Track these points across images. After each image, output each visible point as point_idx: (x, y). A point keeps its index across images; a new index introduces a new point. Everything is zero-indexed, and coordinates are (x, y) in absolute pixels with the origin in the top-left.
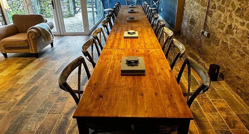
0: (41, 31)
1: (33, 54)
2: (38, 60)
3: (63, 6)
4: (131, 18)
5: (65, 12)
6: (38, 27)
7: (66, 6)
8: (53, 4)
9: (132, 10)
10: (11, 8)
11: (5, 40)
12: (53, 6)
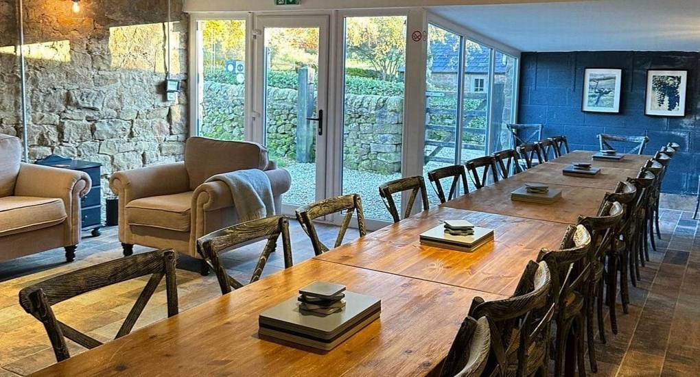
0: (236, 191)
1: (194, 258)
2: (200, 281)
3: (382, 136)
4: (533, 188)
5: (383, 155)
6: (230, 179)
7: (392, 136)
8: (320, 119)
9: (580, 166)
10: (237, 127)
11: (139, 204)
12: (320, 126)
